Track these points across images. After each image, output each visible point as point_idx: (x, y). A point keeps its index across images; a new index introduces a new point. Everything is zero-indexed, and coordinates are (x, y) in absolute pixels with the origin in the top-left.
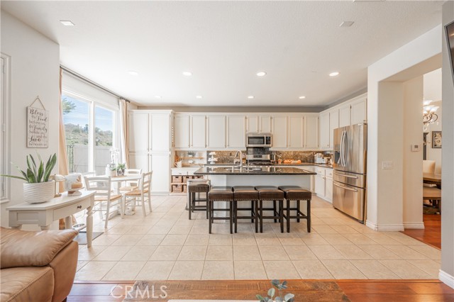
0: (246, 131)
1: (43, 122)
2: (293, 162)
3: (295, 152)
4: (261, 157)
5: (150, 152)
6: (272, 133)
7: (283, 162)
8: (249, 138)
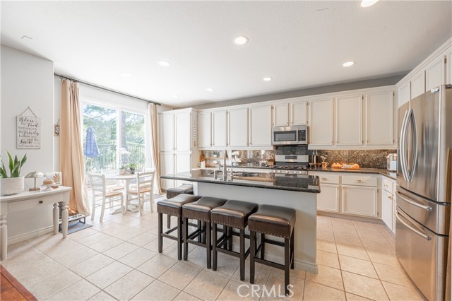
0: (272, 124)
1: (35, 127)
2: (345, 166)
3: (353, 152)
4: (295, 158)
5: (175, 152)
6: (309, 125)
7: (329, 166)
8: (275, 133)
